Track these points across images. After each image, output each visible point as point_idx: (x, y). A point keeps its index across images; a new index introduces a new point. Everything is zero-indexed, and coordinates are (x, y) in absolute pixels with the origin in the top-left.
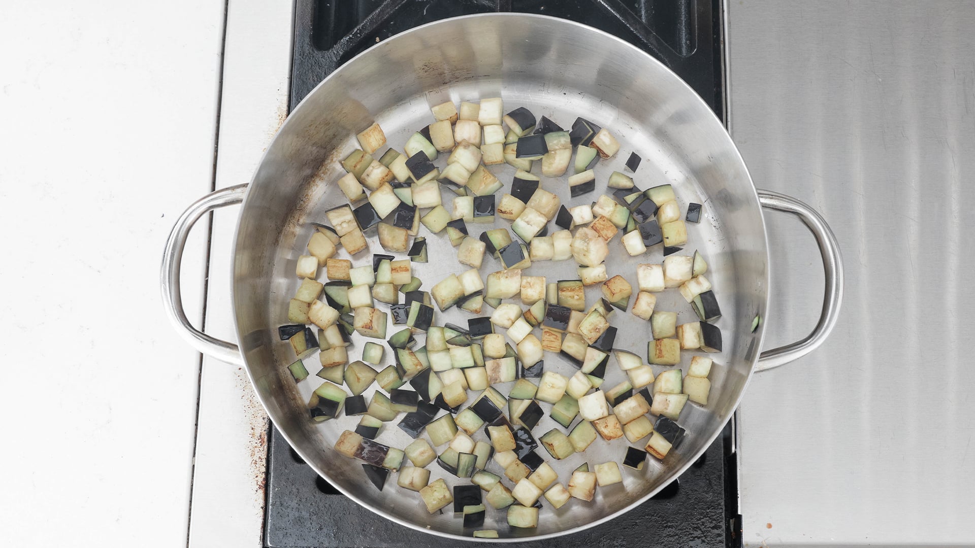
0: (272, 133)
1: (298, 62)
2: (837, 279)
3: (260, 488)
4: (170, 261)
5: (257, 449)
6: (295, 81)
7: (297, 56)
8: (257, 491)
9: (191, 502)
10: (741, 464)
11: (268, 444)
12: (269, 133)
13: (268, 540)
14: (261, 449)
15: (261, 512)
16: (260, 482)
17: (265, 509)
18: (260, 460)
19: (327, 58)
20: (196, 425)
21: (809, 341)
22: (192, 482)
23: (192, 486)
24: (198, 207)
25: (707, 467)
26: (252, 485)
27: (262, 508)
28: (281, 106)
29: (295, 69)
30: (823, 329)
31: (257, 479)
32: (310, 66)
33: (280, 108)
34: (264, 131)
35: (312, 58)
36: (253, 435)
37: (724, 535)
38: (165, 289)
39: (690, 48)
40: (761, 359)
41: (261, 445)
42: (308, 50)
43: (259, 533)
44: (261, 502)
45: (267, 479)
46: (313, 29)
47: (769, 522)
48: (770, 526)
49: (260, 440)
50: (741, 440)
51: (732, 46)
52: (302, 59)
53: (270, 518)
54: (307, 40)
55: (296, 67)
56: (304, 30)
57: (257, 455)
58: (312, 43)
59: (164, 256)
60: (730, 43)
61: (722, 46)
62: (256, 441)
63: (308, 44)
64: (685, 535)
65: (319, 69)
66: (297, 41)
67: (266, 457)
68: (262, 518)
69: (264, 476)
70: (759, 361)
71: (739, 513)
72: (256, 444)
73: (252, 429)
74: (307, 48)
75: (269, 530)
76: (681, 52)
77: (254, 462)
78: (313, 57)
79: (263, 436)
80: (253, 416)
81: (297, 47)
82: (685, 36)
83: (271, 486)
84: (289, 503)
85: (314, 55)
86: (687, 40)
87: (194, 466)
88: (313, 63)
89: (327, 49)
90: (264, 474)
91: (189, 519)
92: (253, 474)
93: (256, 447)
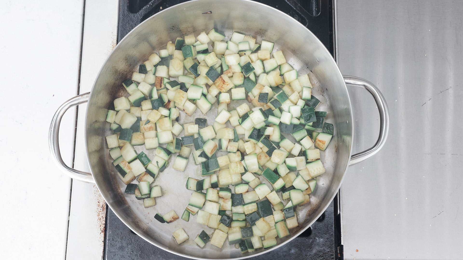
3: (102, 232)
5: (101, 213)
6: (120, 28)
7: (121, 16)
8: (100, 233)
9: (67, 239)
10: (343, 219)
11: (107, 210)
13: (106, 258)
15: (103, 244)
16: (102, 229)
17: (105, 242)
18: (102, 218)
19: (136, 17)
20: (70, 200)
21: (374, 148)
22: (68, 229)
23: (68, 231)
25: (326, 221)
26: (98, 230)
27: (103, 241)
28: (113, 41)
29: (120, 23)
30: (381, 141)
31: (100, 227)
32: (127, 21)
34: (105, 54)
36: (99, 205)
37: (335, 255)
39: (317, 12)
41: (103, 211)
42: (126, 13)
43: (102, 254)
44: (103, 239)
45: (106, 227)
46: (129, 2)
47: (357, 249)
48: (357, 251)
49: (102, 208)
50: (342, 207)
52: (123, 18)
53: (107, 246)
54: (126, 8)
55: (120, 21)
56: (124, 3)
57: (101, 215)
58: (128, 9)
60: (337, 9)
61: (333, 11)
62: (100, 209)
63: (126, 10)
65: (132, 23)
66: (121, 9)
67: (105, 216)
68: (103, 246)
69: (104, 226)
70: (350, 160)
71: (342, 244)
73: (99, 202)
76: (312, 14)
77: (99, 219)
78: (129, 17)
79: (104, 206)
80: (99, 196)
81: (121, 11)
82: (315, 6)
83: (108, 231)
84: (117, 239)
85: (130, 15)
86: (316, 8)
87: (69, 221)
88: (129, 20)
89: (136, 13)
90: (104, 225)
91: (67, 248)
92: (99, 225)
93: (100, 211)
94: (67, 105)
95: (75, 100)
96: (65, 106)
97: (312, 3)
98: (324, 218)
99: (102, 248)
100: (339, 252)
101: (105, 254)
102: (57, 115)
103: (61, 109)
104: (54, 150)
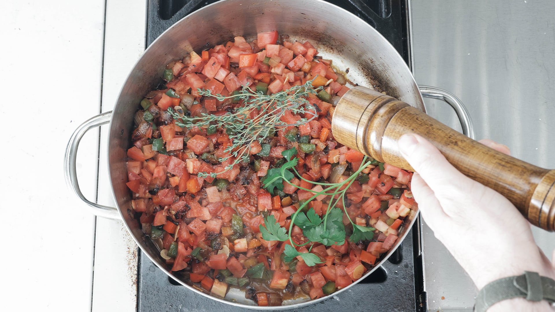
1: (151, 27)
3: (134, 284)
4: (69, 161)
5: (132, 261)
6: (150, 38)
7: (150, 24)
8: (132, 286)
9: (92, 293)
10: (425, 261)
11: (139, 257)
14: (134, 260)
15: (135, 298)
16: (134, 280)
17: (137, 296)
18: (134, 267)
20: (94, 247)
22: (93, 282)
23: (93, 284)
26: (129, 282)
27: (135, 295)
29: (149, 31)
31: (132, 278)
32: (158, 29)
36: (129, 252)
37: (416, 304)
38: (68, 179)
39: (387, 13)
41: (134, 258)
44: (135, 292)
45: (138, 278)
46: (160, 7)
47: (443, 296)
48: (443, 298)
49: (133, 255)
52: (153, 25)
53: (141, 301)
54: (156, 14)
56: (154, 7)
57: (132, 264)
58: (159, 15)
60: (412, 10)
61: (407, 11)
62: (131, 256)
63: (157, 16)
66: (150, 15)
67: (137, 265)
68: (136, 301)
69: (136, 276)
71: (424, 291)
73: (128, 248)
74: (156, 19)
75: (140, 308)
76: (381, 16)
77: (130, 268)
78: (160, 24)
79: (135, 253)
80: (129, 241)
81: (150, 17)
82: (384, 6)
83: (141, 282)
84: (152, 292)
85: (160, 22)
86: (385, 9)
87: (93, 271)
88: (160, 28)
89: (169, 19)
90: (136, 275)
91: (92, 304)
92: (130, 275)
93: (131, 259)
94: (85, 126)
95: (95, 120)
96: (83, 127)
97: (381, 3)
98: (402, 259)
99: (135, 304)
100: (421, 300)
101: (139, 310)
102: (74, 138)
103: (79, 132)
104: (71, 181)
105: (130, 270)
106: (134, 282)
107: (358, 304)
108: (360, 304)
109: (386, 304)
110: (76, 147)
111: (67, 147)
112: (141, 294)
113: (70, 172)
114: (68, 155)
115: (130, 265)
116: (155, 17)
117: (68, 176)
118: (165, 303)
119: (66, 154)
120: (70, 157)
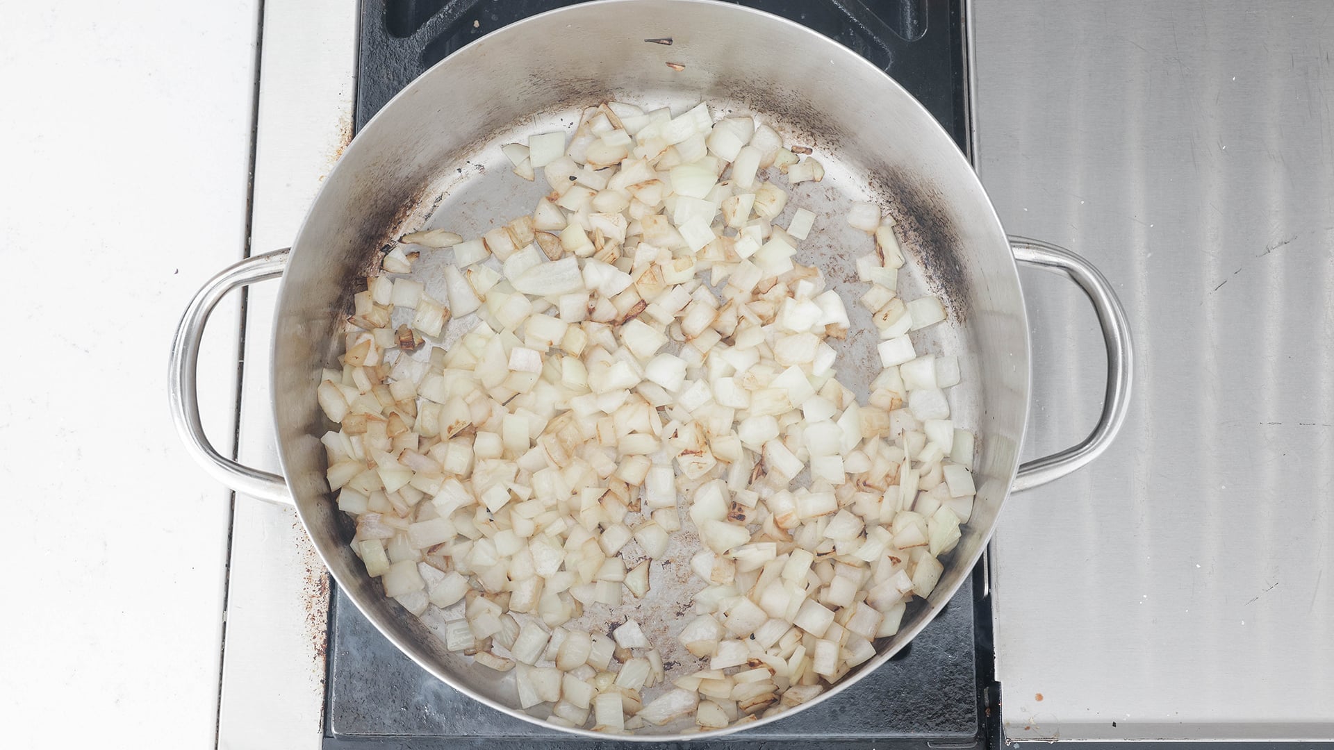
0: (331, 154)
1: (366, 53)
2: (1124, 357)
3: (319, 654)
4: (182, 361)
5: (315, 600)
6: (362, 80)
7: (365, 46)
8: (314, 658)
9: (221, 674)
10: (998, 611)
11: (331, 592)
12: (328, 154)
13: (332, 725)
14: (321, 599)
15: (321, 689)
16: (319, 645)
17: (327, 683)
18: (320, 614)
19: (408, 48)
20: (228, 566)
21: (1087, 446)
22: (223, 646)
23: (223, 651)
24: (219, 283)
25: (950, 616)
26: (308, 649)
27: (322, 681)
28: (344, 117)
29: (363, 64)
30: (1107, 428)
31: (314, 641)
32: (384, 59)
33: (342, 119)
34: (320, 152)
35: (385, 48)
36: (309, 579)
37: (976, 711)
38: (176, 400)
39: (918, 30)
40: (1020, 474)
41: (320, 594)
42: (380, 37)
43: (318, 716)
44: (321, 674)
45: (329, 641)
46: (387, 7)
47: (1038, 693)
48: (1040, 697)
49: (319, 587)
50: (997, 577)
51: (977, 25)
52: (372, 49)
53: (334, 694)
54: (378, 23)
55: (363, 60)
56: (374, 8)
57: (315, 608)
58: (385, 26)
59: (173, 353)
60: (974, 21)
62: (313, 589)
63: (380, 28)
64: (921, 712)
65: (397, 63)
66: (364, 24)
67: (327, 609)
68: (322, 695)
69: (324, 636)
70: (1017, 477)
71: (996, 680)
72: (314, 593)
73: (308, 571)
74: (378, 34)
75: (333, 711)
76: (904, 35)
77: (311, 616)
78: (387, 46)
79: (323, 581)
80: (310, 553)
81: (364, 32)
82: (911, 12)
83: (336, 650)
84: (362, 673)
85: (389, 43)
86: (913, 19)
87: (225, 623)
88: (388, 55)
89: (408, 35)
90: (324, 634)
91: (220, 698)
92: (310, 634)
93: (314, 596)
94: (224, 280)
95: (248, 268)
97: (904, 7)
99: (320, 700)
100: (987, 701)
101: (328, 716)
102: (195, 308)
103: (207, 294)
105: (310, 621)
106: (319, 650)
107: (843, 710)
108: (846, 709)
109: (909, 711)
110: (199, 329)
111: (180, 326)
112: (335, 679)
113: (181, 385)
114: (179, 346)
115: (312, 609)
116: (377, 30)
117: (176, 395)
118: (391, 700)
119: (175, 343)
120: (183, 349)
